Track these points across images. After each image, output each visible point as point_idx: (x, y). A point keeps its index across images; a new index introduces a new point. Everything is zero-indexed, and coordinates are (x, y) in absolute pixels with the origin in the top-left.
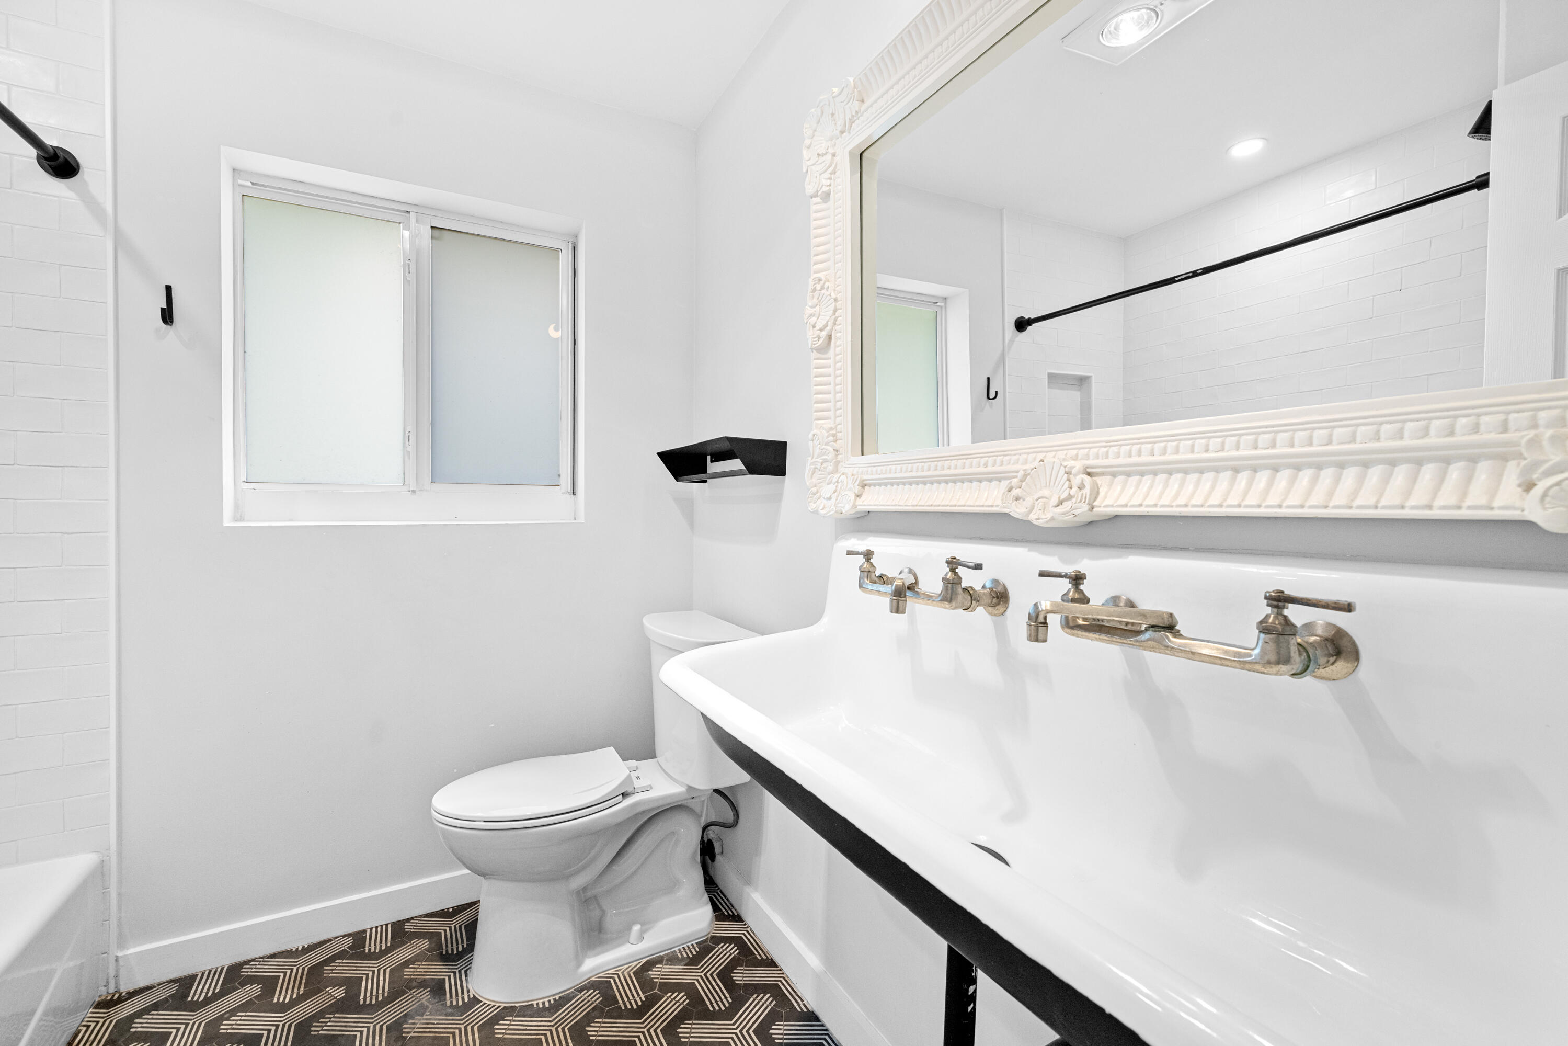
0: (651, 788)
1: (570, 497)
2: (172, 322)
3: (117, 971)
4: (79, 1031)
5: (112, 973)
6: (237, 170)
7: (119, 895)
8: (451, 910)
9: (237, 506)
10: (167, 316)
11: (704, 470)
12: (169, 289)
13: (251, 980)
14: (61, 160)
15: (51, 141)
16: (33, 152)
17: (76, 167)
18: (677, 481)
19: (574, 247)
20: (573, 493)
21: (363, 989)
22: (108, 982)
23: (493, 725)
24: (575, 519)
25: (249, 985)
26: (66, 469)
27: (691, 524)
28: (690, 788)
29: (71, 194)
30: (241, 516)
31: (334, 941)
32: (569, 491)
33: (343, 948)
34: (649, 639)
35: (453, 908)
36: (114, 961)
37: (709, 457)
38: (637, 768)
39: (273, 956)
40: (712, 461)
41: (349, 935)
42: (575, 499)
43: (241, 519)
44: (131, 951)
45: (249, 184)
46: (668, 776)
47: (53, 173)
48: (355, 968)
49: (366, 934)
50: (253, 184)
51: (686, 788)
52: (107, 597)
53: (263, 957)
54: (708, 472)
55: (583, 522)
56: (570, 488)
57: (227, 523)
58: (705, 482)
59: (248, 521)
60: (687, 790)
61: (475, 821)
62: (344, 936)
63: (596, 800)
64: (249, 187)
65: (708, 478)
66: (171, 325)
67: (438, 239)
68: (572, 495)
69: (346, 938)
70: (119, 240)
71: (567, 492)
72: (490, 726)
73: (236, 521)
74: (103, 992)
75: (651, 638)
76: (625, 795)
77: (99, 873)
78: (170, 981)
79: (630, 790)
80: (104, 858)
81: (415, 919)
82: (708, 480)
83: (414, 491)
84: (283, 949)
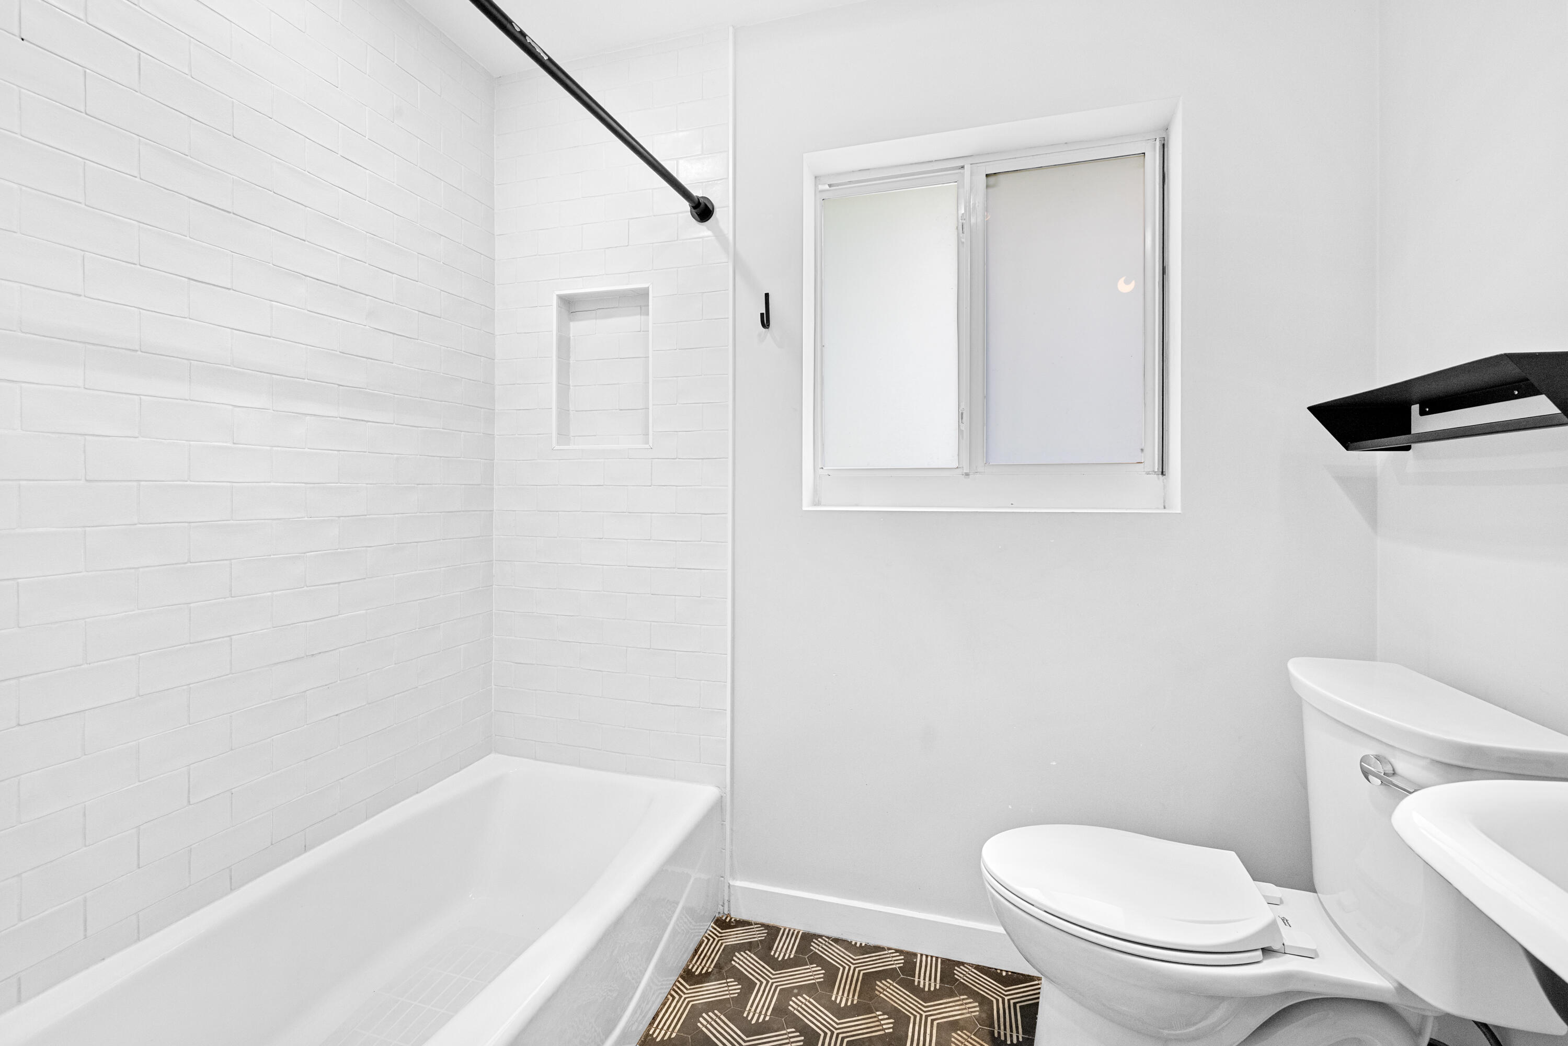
0: (1317, 956)
1: (1157, 479)
2: (769, 325)
3: (729, 896)
4: (703, 941)
5: (726, 898)
6: (818, 177)
7: (732, 830)
8: (1004, 974)
9: (815, 491)
10: (765, 321)
11: (1405, 428)
12: (767, 295)
13: (816, 959)
14: (702, 206)
15: (697, 193)
16: (686, 206)
17: (711, 209)
18: (1347, 450)
19: (1164, 145)
20: (1162, 473)
21: (910, 1034)
22: (724, 904)
23: (1054, 763)
24: (1165, 508)
25: (815, 965)
26: (705, 460)
27: (1372, 517)
28: (1402, 989)
29: (709, 233)
30: (819, 501)
31: (886, 952)
32: (1156, 470)
33: (894, 966)
34: (1300, 698)
35: (1007, 971)
36: (728, 887)
37: (1415, 409)
38: (1282, 902)
39: (836, 940)
40: (1423, 413)
41: (901, 952)
42: (1165, 481)
43: (818, 503)
44: (738, 883)
45: (827, 187)
46: (1350, 944)
47: (699, 219)
48: (904, 1000)
49: (917, 959)
50: (830, 186)
51: (1396, 985)
52: (726, 570)
53: (828, 938)
54: (1413, 432)
55: (1180, 512)
56: (1157, 467)
57: (806, 508)
58: (1407, 448)
59: (825, 505)
60: (1396, 988)
61: (1033, 905)
62: (897, 951)
63: (1214, 946)
64: (828, 190)
65: (1413, 443)
66: (768, 328)
67: (994, 186)
68: (1161, 476)
69: (898, 954)
70: (737, 261)
71: (1154, 471)
72: (1051, 764)
73: (815, 505)
74: (721, 911)
75: (1304, 697)
76: (1267, 951)
77: (718, 807)
78: (763, 925)
79: (1276, 947)
80: (723, 795)
81: (965, 965)
82: (1413, 445)
83: (967, 474)
84: (844, 937)
